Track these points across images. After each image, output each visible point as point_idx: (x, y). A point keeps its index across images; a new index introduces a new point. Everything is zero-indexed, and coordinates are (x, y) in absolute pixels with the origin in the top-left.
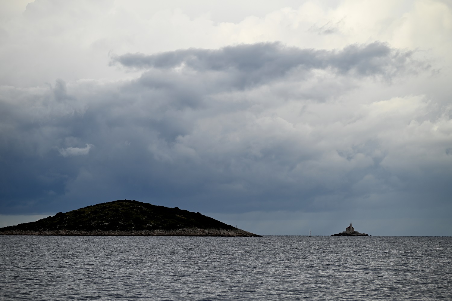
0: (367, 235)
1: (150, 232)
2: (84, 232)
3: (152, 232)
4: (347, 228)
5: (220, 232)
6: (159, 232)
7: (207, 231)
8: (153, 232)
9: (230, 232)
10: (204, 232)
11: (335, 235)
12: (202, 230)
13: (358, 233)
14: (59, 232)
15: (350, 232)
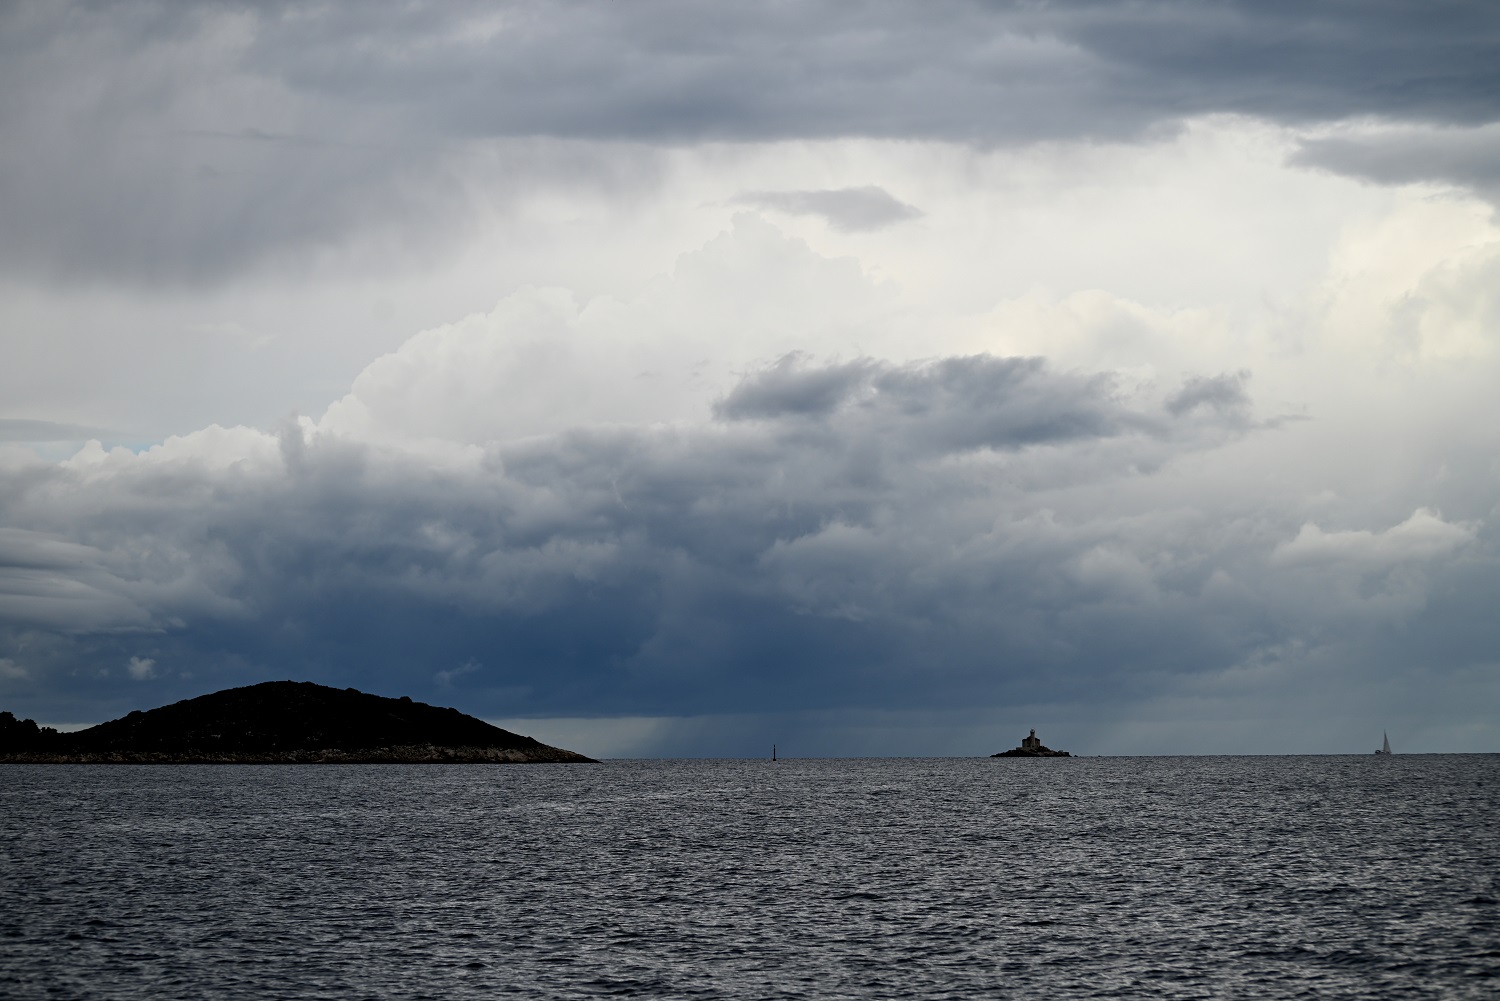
0: (1067, 754)
1: (310, 754)
2: (163, 756)
3: (315, 753)
4: (1024, 740)
5: (486, 753)
6: (330, 755)
7: (451, 752)
8: (318, 755)
9: (512, 752)
10: (442, 752)
11: (998, 756)
12: (440, 748)
13: (1048, 750)
14: (110, 755)
15: (1032, 749)
